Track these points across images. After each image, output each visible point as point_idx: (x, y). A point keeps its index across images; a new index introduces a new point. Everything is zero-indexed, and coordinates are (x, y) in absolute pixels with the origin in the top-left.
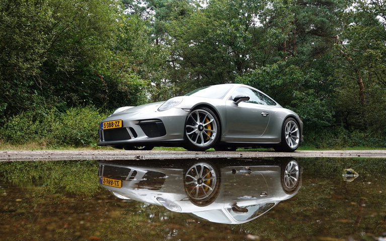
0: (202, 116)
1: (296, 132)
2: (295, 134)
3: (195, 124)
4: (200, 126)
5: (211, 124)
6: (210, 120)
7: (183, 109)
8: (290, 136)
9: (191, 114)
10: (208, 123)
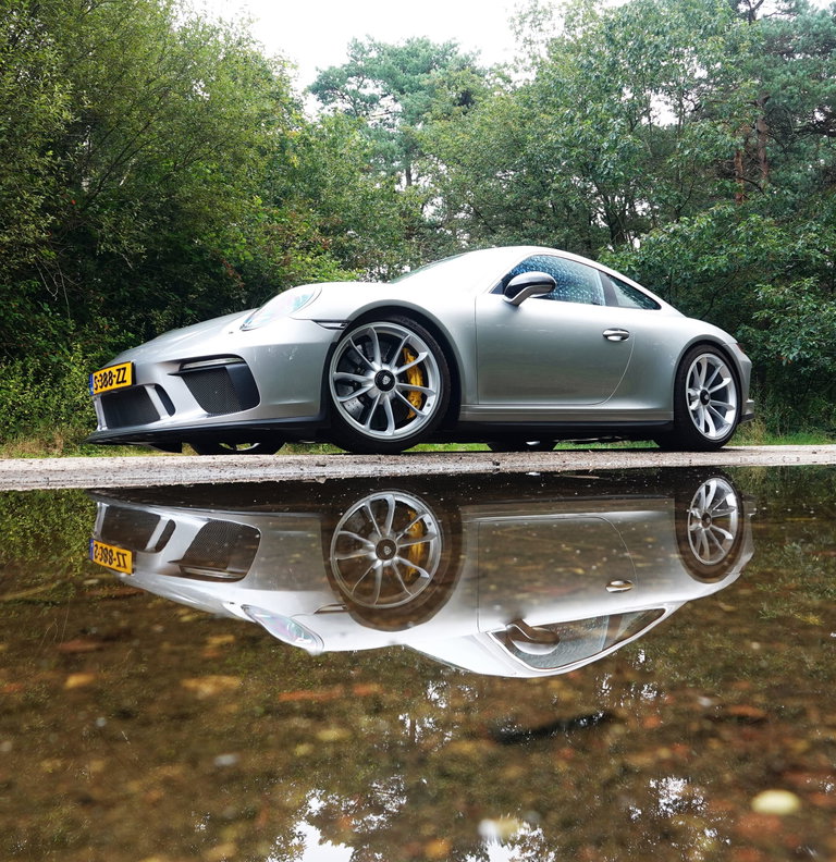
0: (390, 344)
1: (725, 388)
2: (722, 395)
3: (365, 369)
4: (384, 373)
5: (421, 367)
6: (416, 355)
7: (316, 321)
8: (704, 402)
9: (349, 338)
10: (411, 363)
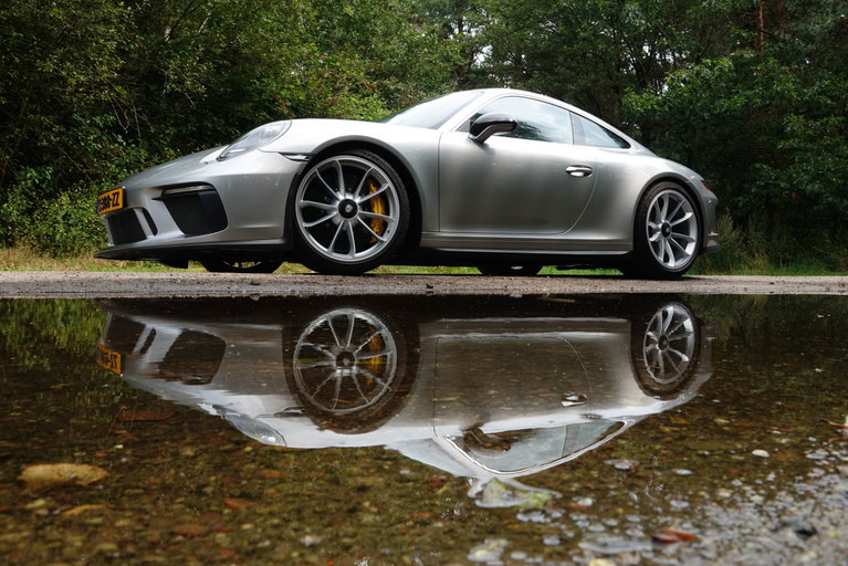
1: (687, 221)
3: (329, 199)
4: (347, 202)
5: (383, 197)
7: (284, 154)
8: (665, 234)
9: (315, 169)
10: (375, 193)
